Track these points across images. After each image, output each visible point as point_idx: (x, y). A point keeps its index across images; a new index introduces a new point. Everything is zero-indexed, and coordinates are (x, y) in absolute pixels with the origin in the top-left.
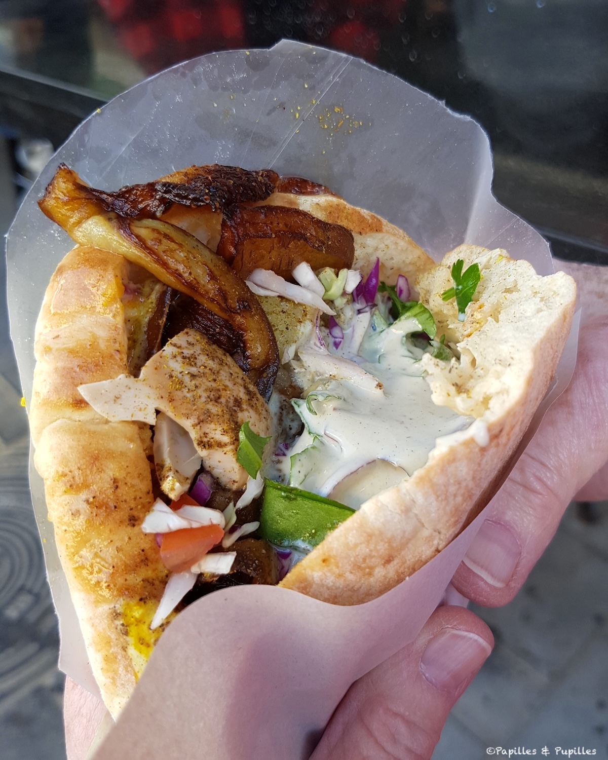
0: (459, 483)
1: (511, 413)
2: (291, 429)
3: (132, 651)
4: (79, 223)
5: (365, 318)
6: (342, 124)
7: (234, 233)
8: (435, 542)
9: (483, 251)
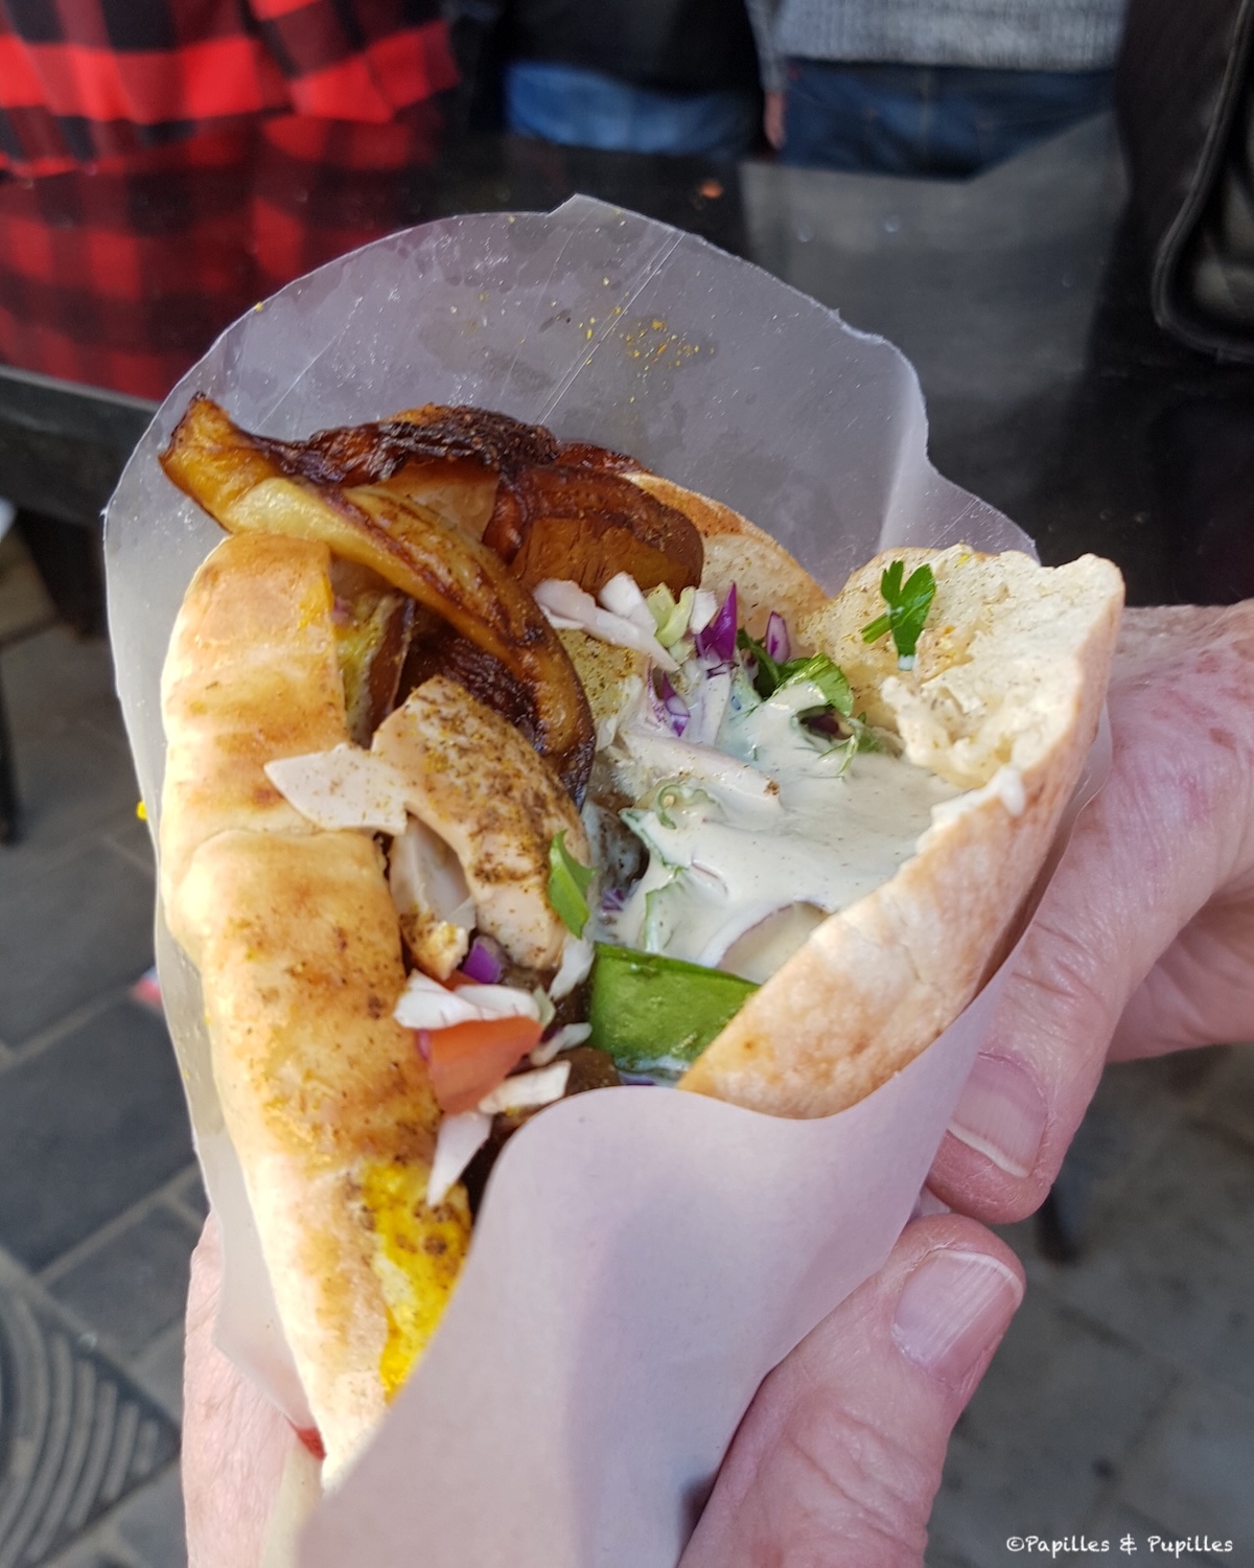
0: (977, 889)
1: (1055, 757)
2: (622, 866)
3: (383, 1264)
4: (238, 494)
5: (722, 683)
6: (665, 350)
7: (520, 504)
8: (937, 1013)
9: (928, 553)
